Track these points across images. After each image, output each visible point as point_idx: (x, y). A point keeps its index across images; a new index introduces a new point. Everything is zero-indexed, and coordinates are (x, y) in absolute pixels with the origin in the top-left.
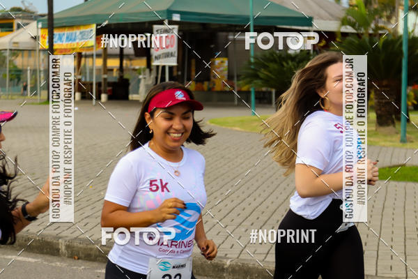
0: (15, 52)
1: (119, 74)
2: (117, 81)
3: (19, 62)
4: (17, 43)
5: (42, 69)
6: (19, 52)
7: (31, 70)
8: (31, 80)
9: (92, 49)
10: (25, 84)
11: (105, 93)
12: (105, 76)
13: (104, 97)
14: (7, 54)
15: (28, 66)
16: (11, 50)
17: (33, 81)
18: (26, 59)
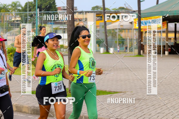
0: (121, 30)
1: (174, 41)
2: (173, 45)
3: (123, 35)
4: (122, 26)
5: (135, 38)
6: (123, 30)
7: (129, 39)
8: (129, 44)
9: (161, 29)
10: (126, 46)
11: (167, 51)
12: (167, 42)
13: (166, 53)
14: (117, 31)
15: (128, 37)
16: (119, 29)
17: (130, 45)
18: (126, 33)
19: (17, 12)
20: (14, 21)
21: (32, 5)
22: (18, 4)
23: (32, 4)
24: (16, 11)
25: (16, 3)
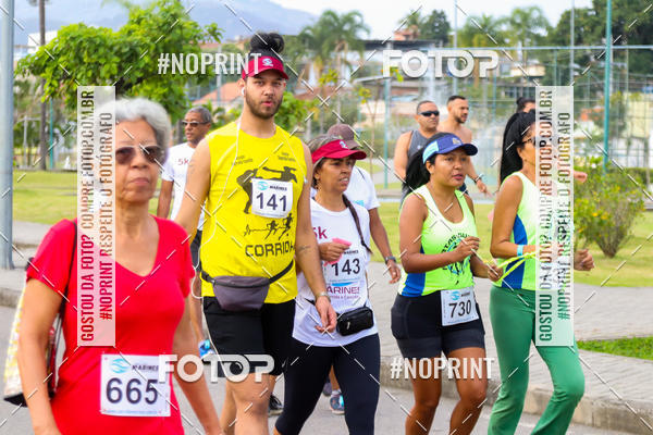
19: (531, 44)
20: (518, 79)
21: (585, 21)
22: (535, 15)
23: (586, 15)
24: (528, 40)
25: (527, 11)
